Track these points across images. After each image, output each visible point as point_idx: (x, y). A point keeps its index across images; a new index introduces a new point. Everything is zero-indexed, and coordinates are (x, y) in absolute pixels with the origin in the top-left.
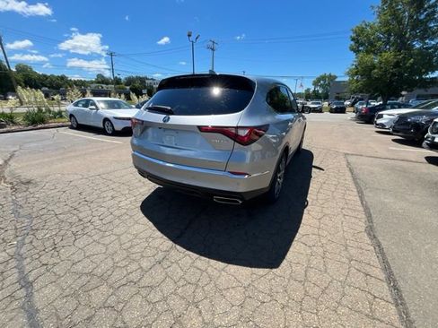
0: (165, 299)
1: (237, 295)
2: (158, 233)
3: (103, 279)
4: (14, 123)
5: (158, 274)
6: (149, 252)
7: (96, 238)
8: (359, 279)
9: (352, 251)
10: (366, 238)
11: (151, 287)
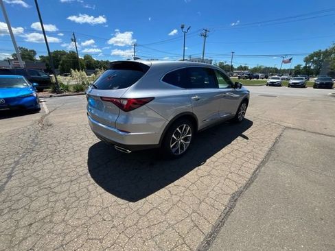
0: (56, 201)
2: (86, 165)
3: (39, 182)
4: (68, 90)
5: (65, 188)
6: (72, 174)
7: (54, 160)
9: (203, 206)
10: (226, 200)
11: (56, 193)
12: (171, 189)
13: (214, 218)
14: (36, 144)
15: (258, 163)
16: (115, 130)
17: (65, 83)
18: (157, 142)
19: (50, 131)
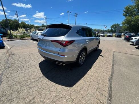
0: (33, 92)
1: (54, 94)
2: (41, 72)
3: (19, 83)
4: (17, 38)
5: (35, 84)
6: (35, 77)
7: (23, 71)
8: (98, 95)
9: (100, 85)
10: (108, 81)
11: (31, 88)
12: (84, 79)
13: (107, 89)
14: (10, 64)
15: (111, 66)
16: (58, 55)
17: (15, 34)
18: (75, 60)
19: (14, 57)
